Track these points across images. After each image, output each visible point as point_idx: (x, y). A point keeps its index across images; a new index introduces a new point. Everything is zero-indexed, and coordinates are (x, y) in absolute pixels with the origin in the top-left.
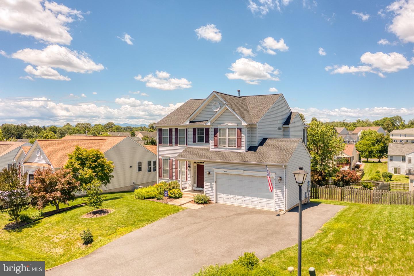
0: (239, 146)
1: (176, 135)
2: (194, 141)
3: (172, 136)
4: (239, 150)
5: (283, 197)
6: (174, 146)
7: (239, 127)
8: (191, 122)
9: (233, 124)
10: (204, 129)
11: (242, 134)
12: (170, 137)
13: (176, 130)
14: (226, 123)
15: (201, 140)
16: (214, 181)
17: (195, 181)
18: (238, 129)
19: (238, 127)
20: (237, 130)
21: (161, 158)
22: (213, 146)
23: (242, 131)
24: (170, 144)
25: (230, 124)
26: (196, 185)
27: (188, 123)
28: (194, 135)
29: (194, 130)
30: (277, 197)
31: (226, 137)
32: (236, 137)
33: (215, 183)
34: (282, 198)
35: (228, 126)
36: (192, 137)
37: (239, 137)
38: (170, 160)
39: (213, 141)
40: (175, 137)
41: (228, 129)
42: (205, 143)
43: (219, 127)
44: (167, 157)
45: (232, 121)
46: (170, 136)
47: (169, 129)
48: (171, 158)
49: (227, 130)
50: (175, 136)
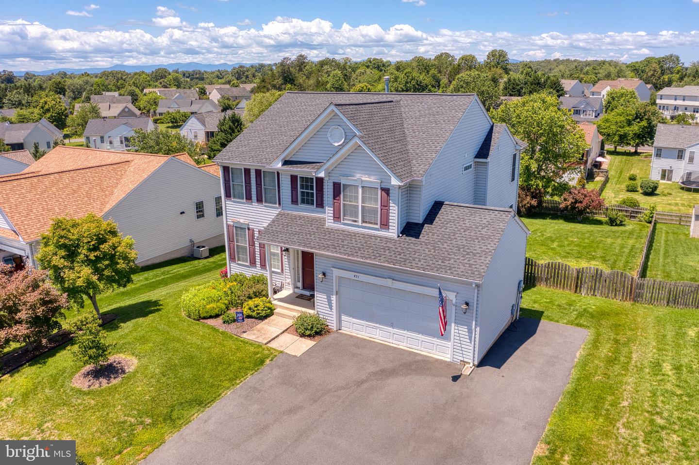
0: (385, 225)
1: (259, 183)
2: (294, 201)
3: (250, 183)
4: (383, 233)
5: (471, 340)
6: (255, 204)
7: (385, 186)
8: (286, 163)
9: (372, 179)
10: (313, 179)
11: (391, 202)
12: (246, 186)
13: (258, 172)
14: (358, 176)
15: (307, 200)
16: (335, 293)
17: (299, 277)
18: (382, 189)
19: (382, 186)
20: (379, 191)
21: (232, 223)
22: (332, 218)
23: (391, 195)
24: (247, 199)
25: (365, 178)
26: (300, 284)
27: (280, 165)
28: (293, 189)
29: (294, 178)
30: (458, 338)
31: (358, 202)
32: (379, 206)
33: (337, 294)
34: (468, 341)
35: (362, 181)
36: (290, 191)
37: (385, 206)
38: (249, 229)
39: (332, 209)
40: (257, 187)
41: (363, 187)
42: (316, 207)
43: (343, 181)
44: (242, 224)
45: (368, 171)
46: (246, 183)
47: (244, 169)
48: (250, 226)
49: (360, 190)
50: (257, 184)
